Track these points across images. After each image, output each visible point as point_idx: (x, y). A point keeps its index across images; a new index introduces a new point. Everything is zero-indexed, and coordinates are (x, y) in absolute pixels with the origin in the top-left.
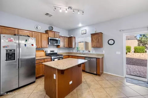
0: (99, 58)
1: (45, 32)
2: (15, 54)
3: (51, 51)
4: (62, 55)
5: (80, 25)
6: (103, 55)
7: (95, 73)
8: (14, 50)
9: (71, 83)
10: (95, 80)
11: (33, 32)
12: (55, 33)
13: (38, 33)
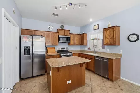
0: (112, 59)
1: (56, 31)
2: (30, 50)
3: (62, 49)
4: (71, 53)
5: (91, 20)
6: (120, 55)
7: (106, 76)
8: (29, 47)
9: (69, 82)
10: (103, 85)
11: (46, 32)
12: (65, 31)
13: (49, 32)
